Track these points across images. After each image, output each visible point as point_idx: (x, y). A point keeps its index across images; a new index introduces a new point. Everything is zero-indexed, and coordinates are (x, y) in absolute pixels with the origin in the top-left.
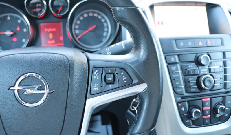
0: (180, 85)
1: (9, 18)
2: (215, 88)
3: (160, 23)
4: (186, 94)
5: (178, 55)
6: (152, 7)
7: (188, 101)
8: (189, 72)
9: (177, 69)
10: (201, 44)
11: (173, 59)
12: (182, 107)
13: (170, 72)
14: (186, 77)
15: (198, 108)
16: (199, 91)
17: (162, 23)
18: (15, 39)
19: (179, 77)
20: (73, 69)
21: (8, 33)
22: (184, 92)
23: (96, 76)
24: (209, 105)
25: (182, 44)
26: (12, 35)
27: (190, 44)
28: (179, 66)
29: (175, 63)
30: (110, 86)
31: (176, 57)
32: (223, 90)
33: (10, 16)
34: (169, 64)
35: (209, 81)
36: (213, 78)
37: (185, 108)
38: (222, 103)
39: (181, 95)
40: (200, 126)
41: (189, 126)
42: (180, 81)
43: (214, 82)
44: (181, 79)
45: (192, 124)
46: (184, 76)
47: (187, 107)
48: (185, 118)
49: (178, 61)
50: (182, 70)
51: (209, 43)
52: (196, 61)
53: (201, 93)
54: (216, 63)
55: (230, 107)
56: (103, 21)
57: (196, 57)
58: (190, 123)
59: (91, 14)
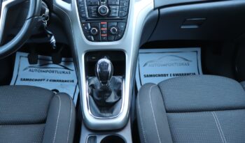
0: (85, 11)
2: (110, 16)
4: (89, 18)
8: (91, 3)
12: (85, 26)
16: (96, 16)
19: (84, 6)
32: (118, 17)
35: (104, 9)
36: (109, 8)
37: (88, 27)
38: (117, 27)
39: (85, 18)
40: (99, 41)
41: (90, 40)
42: (84, 9)
43: (110, 11)
44: (86, 8)
45: (93, 39)
46: (88, 6)
47: (90, 27)
48: (88, 34)
50: (87, 2)
53: (100, 18)
55: (123, 30)
58: (91, 38)
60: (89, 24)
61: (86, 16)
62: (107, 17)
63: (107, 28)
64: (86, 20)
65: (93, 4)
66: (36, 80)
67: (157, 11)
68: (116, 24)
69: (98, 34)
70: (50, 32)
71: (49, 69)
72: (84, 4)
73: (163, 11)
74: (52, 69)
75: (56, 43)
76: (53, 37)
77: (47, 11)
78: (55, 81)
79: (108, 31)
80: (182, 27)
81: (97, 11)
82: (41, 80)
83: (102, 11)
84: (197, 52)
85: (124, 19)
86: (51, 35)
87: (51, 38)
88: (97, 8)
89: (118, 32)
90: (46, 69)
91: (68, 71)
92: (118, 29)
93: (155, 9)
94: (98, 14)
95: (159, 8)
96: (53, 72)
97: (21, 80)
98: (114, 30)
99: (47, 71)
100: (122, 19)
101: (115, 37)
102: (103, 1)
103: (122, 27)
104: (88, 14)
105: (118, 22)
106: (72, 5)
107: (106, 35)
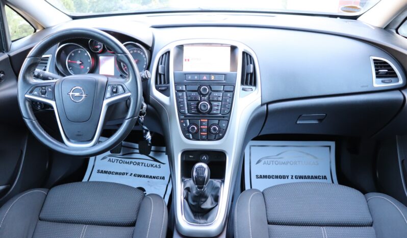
0: (184, 106)
1: (79, 52)
2: (211, 113)
3: (187, 60)
4: (188, 114)
5: (186, 85)
6: (181, 48)
7: (189, 120)
8: (192, 98)
9: (183, 95)
10: (205, 78)
12: (183, 123)
13: (177, 97)
14: (189, 102)
15: (197, 125)
16: (196, 112)
17: (188, 60)
18: (82, 67)
19: (183, 101)
20: (97, 85)
21: (79, 62)
22: (187, 112)
23: (109, 89)
24: (206, 125)
25: (190, 78)
26: (80, 64)
27: (196, 77)
28: (185, 93)
29: (182, 91)
30: (115, 94)
31: (184, 86)
32: (220, 115)
33: (81, 51)
34: (178, 91)
35: (205, 106)
36: (211, 104)
37: (186, 124)
38: (218, 125)
39: (184, 114)
40: (198, 140)
41: (188, 138)
42: (184, 104)
43: (211, 108)
44: (186, 103)
45: (191, 137)
46: (188, 100)
47: (188, 124)
48: (186, 131)
49: (184, 89)
50: (187, 96)
51: (213, 78)
52: (198, 91)
53: (200, 115)
54: (216, 94)
55: (225, 128)
56: (144, 56)
57: (199, 88)
58: (189, 136)
59: (135, 51)
60: (188, 121)
61: (185, 111)
62: (208, 114)
63: (208, 126)
64: (185, 116)
65: (193, 99)
66: (117, 173)
67: (265, 106)
68: (216, 122)
69: (197, 132)
70: (145, 128)
71: (133, 160)
72: (183, 98)
73: (271, 106)
74: (137, 161)
75: (151, 140)
76: (149, 133)
77: (145, 106)
78: (140, 176)
79: (208, 130)
80: (298, 122)
81: (197, 107)
82: (123, 174)
83: (203, 108)
84: (330, 147)
85: (226, 116)
86: (147, 131)
87: (146, 134)
88: (198, 104)
89: (220, 131)
90: (130, 160)
91: (158, 164)
92: (220, 128)
93: (262, 105)
94: (199, 111)
95: (268, 104)
96: (138, 164)
97: (99, 172)
98: (215, 129)
99: (131, 162)
100: (224, 117)
101: (215, 137)
102: (204, 95)
103: (224, 125)
104: (188, 109)
105: (219, 120)
106: (170, 99)
107: (206, 133)
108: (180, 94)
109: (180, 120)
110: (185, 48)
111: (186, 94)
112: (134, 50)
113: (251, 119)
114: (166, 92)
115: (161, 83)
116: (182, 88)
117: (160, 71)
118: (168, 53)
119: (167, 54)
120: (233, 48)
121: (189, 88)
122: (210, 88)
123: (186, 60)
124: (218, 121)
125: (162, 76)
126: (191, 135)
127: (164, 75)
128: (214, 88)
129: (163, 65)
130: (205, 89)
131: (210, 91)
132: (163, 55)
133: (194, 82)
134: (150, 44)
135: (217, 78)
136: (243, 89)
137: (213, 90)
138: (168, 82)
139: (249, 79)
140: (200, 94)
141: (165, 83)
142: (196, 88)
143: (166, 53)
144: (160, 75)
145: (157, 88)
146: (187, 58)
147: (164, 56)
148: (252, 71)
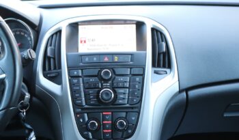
0: (80, 96)
2: (117, 103)
4: (86, 106)
5: (82, 70)
7: (88, 113)
8: (90, 85)
9: (78, 82)
10: (106, 59)
11: (75, 73)
12: (80, 118)
13: (71, 85)
14: (86, 90)
15: (99, 122)
17: (85, 42)
22: (84, 104)
24: (110, 119)
25: (87, 59)
27: (95, 59)
28: (81, 79)
29: (78, 77)
31: (80, 71)
32: (128, 105)
34: (71, 77)
35: (107, 94)
36: (115, 92)
37: (84, 119)
38: (125, 119)
39: (80, 106)
42: (80, 93)
43: (116, 97)
44: (82, 91)
45: (91, 137)
46: (85, 88)
47: (87, 119)
48: (84, 129)
49: (80, 75)
50: (83, 83)
51: (116, 59)
52: (98, 75)
53: (102, 106)
54: (121, 79)
55: (135, 123)
56: (29, 39)
57: (100, 71)
58: (88, 135)
59: (18, 33)
60: (86, 115)
61: (82, 103)
62: (112, 105)
63: (112, 121)
64: (82, 109)
65: (92, 86)
67: (184, 94)
68: (124, 115)
69: (98, 129)
70: (29, 126)
72: (79, 86)
73: (192, 93)
76: (32, 134)
77: (28, 96)
80: (225, 115)
81: (97, 96)
83: (104, 97)
85: (136, 106)
86: (30, 131)
87: (29, 134)
88: (98, 92)
89: (128, 127)
92: (128, 122)
93: (180, 91)
94: (100, 102)
95: (187, 90)
98: (121, 124)
100: (132, 108)
101: (123, 135)
102: (106, 81)
103: (133, 118)
104: (85, 99)
105: (127, 112)
106: (62, 88)
107: (110, 131)
108: (75, 81)
109: (76, 113)
110: (80, 27)
111: (83, 80)
112: (16, 31)
113: (167, 110)
114: (56, 79)
115: (50, 69)
116: (78, 73)
117: (49, 54)
118: (59, 32)
119: (58, 34)
120: (140, 25)
121: (87, 72)
122: (114, 72)
123: (81, 42)
124: (125, 113)
125: (52, 60)
126: (90, 134)
127: (54, 59)
128: (119, 71)
129: (52, 47)
130: (107, 73)
131: (114, 76)
132: (52, 36)
133: (92, 65)
134: (37, 23)
135: (122, 58)
136: (156, 72)
137: (117, 73)
138: (60, 67)
139: (162, 60)
140: (102, 79)
141: (55, 68)
142: (95, 72)
143: (56, 33)
144: (49, 58)
145: (45, 76)
146: (83, 39)
147: (54, 37)
148: (164, 49)
